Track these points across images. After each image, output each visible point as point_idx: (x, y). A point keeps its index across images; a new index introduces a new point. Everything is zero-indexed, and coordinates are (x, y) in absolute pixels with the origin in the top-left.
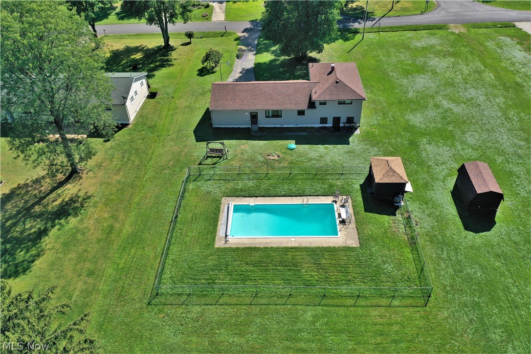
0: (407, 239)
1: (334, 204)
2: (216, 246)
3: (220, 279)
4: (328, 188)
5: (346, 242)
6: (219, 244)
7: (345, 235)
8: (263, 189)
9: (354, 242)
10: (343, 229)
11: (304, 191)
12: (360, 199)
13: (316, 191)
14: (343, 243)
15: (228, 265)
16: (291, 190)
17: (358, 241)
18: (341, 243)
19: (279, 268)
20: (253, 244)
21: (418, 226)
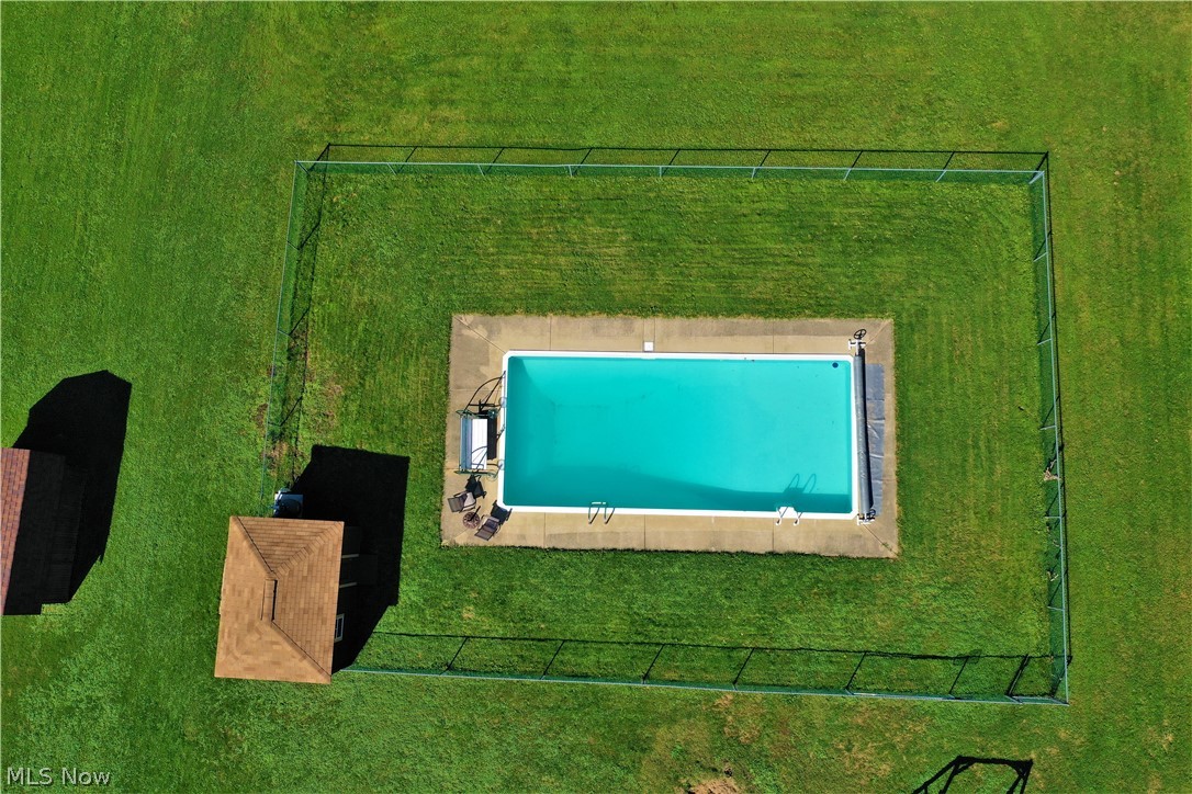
0: (311, 355)
1: (501, 504)
2: (887, 323)
3: (861, 217)
4: (511, 588)
5: (491, 332)
6: (880, 331)
7: (487, 363)
8: (751, 595)
9: (466, 332)
10: (490, 386)
11: (600, 573)
12: (411, 524)
13: (553, 574)
14: (499, 331)
15: (843, 252)
16: (649, 586)
17: (454, 337)
18: (504, 331)
19: (693, 245)
20: (774, 332)
21: (260, 402)
